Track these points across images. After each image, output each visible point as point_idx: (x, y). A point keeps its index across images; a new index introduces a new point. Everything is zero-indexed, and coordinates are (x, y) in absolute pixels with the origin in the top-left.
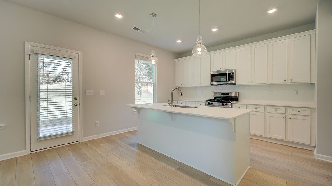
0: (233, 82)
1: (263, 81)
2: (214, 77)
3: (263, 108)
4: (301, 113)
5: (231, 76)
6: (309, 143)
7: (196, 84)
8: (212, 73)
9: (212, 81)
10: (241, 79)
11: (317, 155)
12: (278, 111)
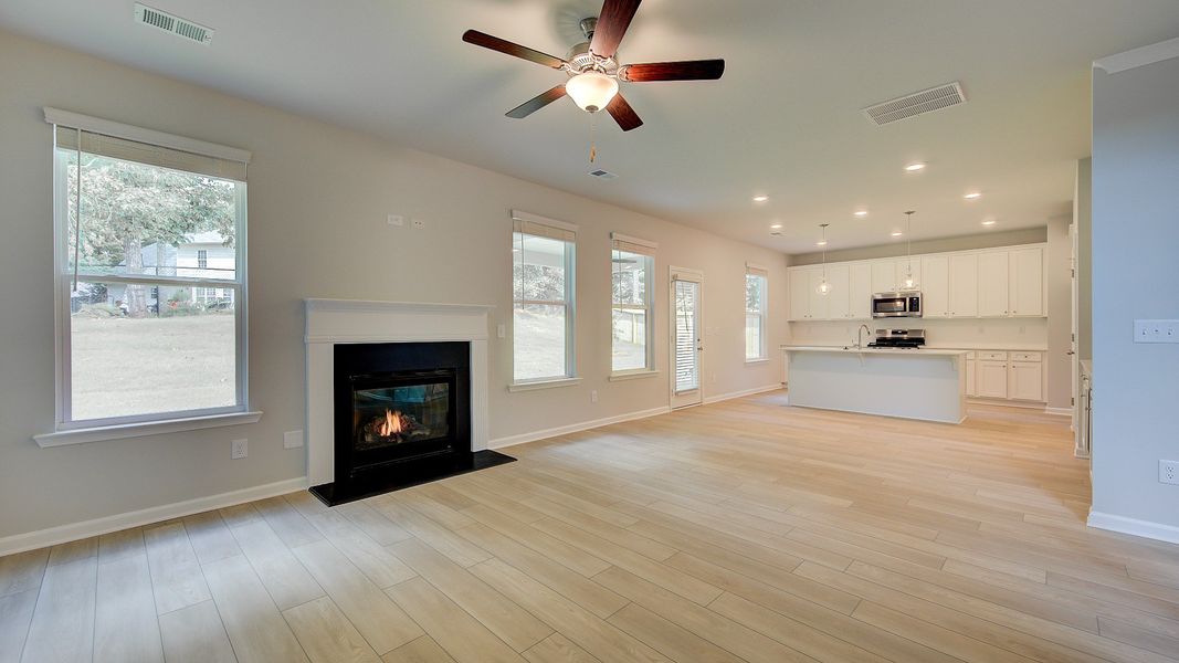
0: (918, 313)
1: (972, 313)
2: (878, 305)
3: (973, 353)
4: (1029, 359)
5: (914, 304)
6: (1039, 399)
7: (841, 316)
8: (879, 297)
9: (876, 310)
10: (929, 309)
11: (1049, 410)
12: (996, 358)
